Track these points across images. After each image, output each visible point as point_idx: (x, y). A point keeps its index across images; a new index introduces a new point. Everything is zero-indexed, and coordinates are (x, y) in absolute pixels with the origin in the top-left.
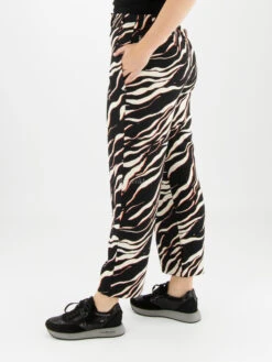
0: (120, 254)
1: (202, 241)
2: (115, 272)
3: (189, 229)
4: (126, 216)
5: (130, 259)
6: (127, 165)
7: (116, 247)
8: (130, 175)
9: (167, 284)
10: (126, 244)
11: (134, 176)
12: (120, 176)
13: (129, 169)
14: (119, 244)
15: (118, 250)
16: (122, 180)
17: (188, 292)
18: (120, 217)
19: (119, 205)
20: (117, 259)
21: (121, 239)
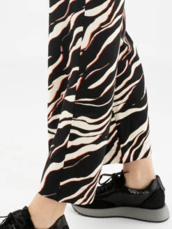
0: (74, 137)
1: (146, 110)
2: (66, 164)
3: (126, 98)
4: (85, 84)
5: (88, 144)
6: (89, 13)
7: (69, 127)
8: (93, 27)
9: (122, 173)
10: (83, 122)
11: (99, 29)
12: (80, 29)
13: (92, 19)
14: (73, 123)
15: (72, 131)
16: (81, 35)
17: (153, 181)
18: (77, 85)
19: (77, 69)
20: (70, 144)
21: (76, 116)
